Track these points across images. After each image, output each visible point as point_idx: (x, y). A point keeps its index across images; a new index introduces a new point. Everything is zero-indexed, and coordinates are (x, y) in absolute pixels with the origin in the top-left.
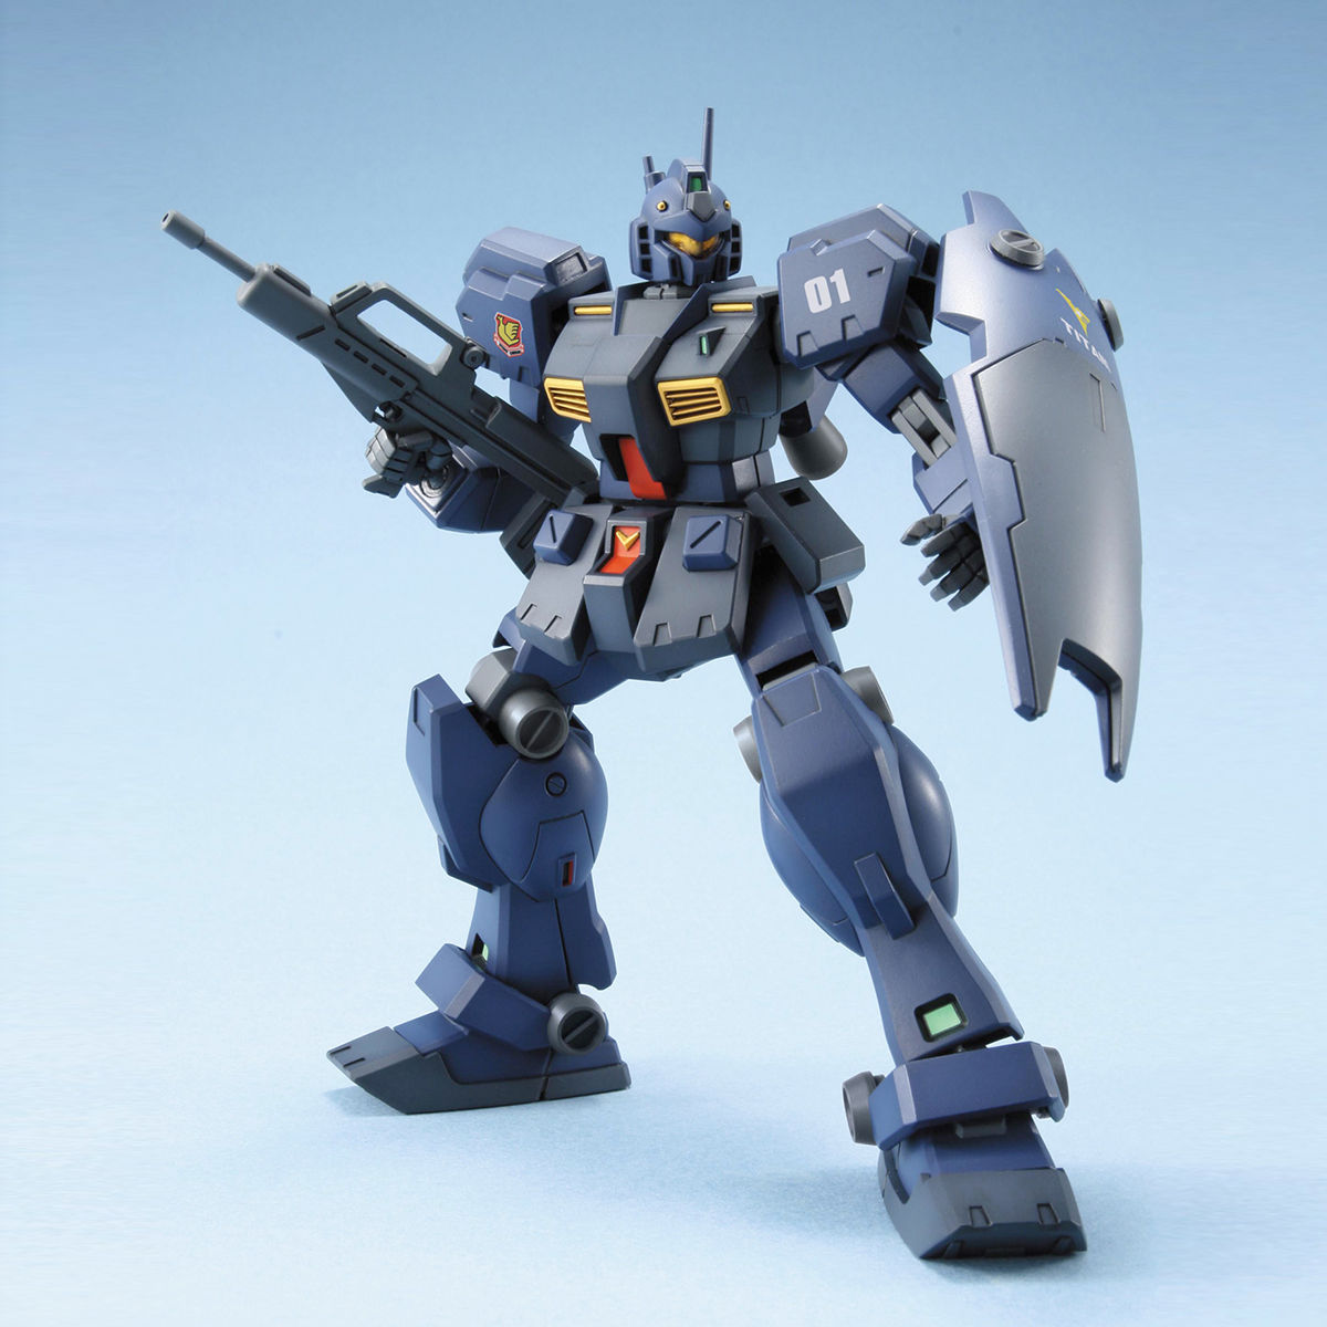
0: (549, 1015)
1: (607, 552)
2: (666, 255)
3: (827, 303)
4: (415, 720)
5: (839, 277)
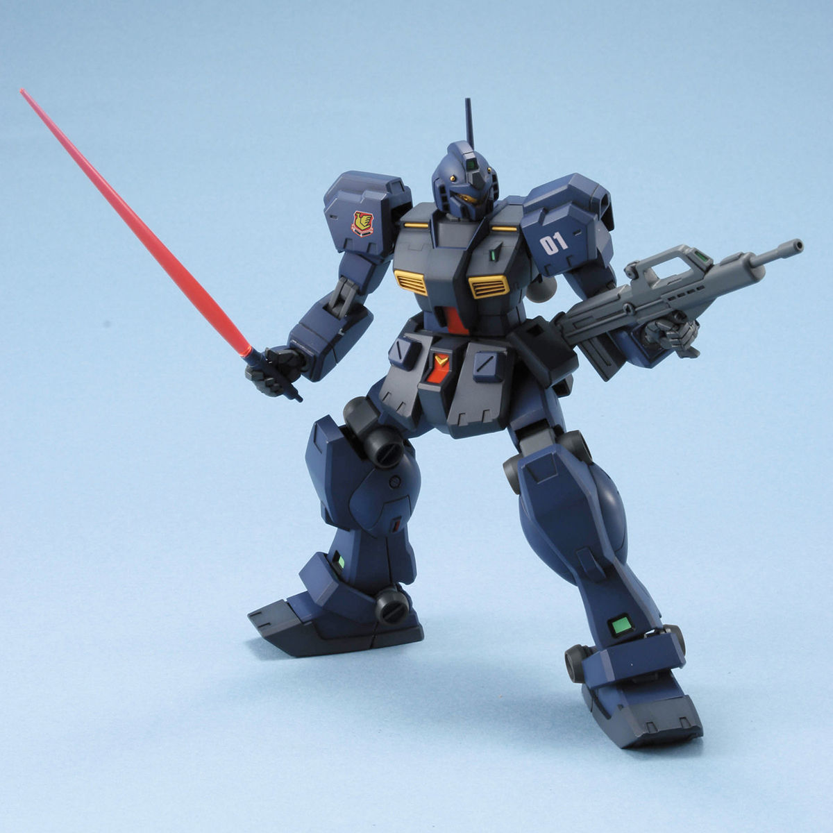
0: (376, 604)
1: (431, 367)
2: (459, 205)
3: (556, 250)
4: (315, 441)
5: (557, 236)
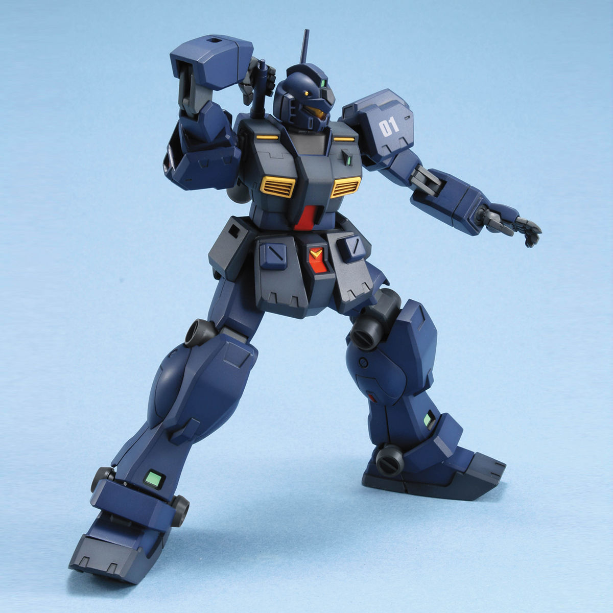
2: (309, 117)
3: (390, 133)
5: (392, 120)
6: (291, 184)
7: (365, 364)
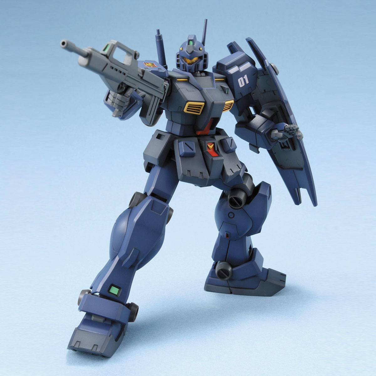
2: (182, 63)
3: (244, 84)
5: (246, 77)
6: (201, 106)
7: (232, 216)
